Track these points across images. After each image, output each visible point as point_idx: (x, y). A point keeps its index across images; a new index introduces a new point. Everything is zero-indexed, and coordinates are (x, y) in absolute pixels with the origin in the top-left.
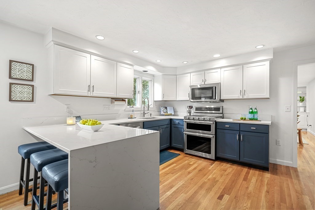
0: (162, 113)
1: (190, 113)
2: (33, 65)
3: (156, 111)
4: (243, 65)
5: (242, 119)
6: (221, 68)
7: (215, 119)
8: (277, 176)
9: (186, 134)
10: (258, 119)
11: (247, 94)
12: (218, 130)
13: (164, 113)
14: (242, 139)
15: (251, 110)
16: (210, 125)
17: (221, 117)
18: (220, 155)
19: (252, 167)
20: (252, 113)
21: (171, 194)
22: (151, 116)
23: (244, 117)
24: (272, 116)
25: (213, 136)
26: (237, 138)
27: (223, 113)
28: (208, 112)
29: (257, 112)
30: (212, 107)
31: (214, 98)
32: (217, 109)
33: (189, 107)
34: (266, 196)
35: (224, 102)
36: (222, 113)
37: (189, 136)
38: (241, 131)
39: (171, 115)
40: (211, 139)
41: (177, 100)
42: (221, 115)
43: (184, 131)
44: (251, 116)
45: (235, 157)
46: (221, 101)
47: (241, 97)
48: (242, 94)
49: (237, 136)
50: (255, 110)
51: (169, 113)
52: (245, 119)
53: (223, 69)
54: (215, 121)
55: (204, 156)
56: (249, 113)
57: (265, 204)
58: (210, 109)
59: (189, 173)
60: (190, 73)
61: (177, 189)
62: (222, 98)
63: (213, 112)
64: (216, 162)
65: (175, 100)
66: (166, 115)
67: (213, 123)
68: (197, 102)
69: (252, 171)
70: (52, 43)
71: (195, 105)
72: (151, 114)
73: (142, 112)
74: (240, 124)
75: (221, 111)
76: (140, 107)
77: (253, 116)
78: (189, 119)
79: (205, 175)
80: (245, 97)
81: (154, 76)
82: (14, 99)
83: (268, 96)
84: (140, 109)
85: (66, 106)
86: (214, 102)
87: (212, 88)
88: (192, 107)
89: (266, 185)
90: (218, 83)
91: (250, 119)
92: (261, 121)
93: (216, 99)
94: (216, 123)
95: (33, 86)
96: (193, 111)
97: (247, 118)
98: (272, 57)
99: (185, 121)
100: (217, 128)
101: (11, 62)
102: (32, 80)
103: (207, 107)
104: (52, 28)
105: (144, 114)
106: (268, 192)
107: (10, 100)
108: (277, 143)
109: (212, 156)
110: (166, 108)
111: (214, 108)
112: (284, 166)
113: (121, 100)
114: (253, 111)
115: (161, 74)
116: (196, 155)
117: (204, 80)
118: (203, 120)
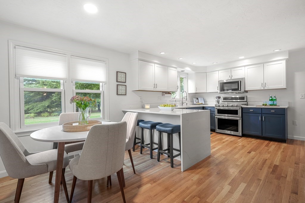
0: (195, 103)
1: (218, 102)
2: (126, 73)
3: (190, 101)
4: (263, 63)
5: (264, 105)
6: (245, 66)
7: (242, 106)
8: (292, 145)
9: (216, 117)
10: (277, 105)
11: (268, 86)
12: (243, 114)
13: (196, 102)
14: (263, 119)
15: (271, 98)
16: (238, 110)
17: (245, 104)
18: (246, 132)
19: (272, 141)
20: (272, 100)
21: (216, 150)
22: (187, 105)
23: (265, 104)
24: (289, 102)
25: (240, 119)
26: (260, 119)
27: (248, 101)
28: (234, 101)
29: (276, 100)
30: (238, 96)
31: (240, 90)
32: (242, 98)
33: (217, 98)
34: (281, 153)
35: (247, 92)
36: (246, 101)
37: (219, 119)
38: (263, 114)
39: (202, 104)
40: (238, 120)
41: (207, 92)
42: (246, 103)
43: (215, 116)
44: (271, 103)
45: (258, 133)
46: (246, 92)
47: (262, 89)
48: (263, 86)
49: (260, 117)
50: (275, 98)
51: (200, 102)
52: (266, 105)
53: (246, 67)
54: (242, 107)
55: (232, 134)
56: (270, 100)
57: (280, 156)
58: (236, 98)
59: (224, 142)
60: (219, 71)
61: (219, 148)
62: (246, 90)
63: (239, 101)
64: (243, 138)
65: (206, 92)
66: (198, 104)
67: (240, 108)
68: (224, 93)
69: (272, 143)
70: (138, 59)
71: (223, 96)
72: (187, 103)
73: (181, 102)
74: (262, 108)
75: (245, 100)
76: (179, 98)
77: (273, 102)
78: (219, 106)
79: (236, 144)
80: (266, 88)
81: (188, 74)
82: (118, 94)
83: (285, 87)
84: (179, 100)
85: (140, 98)
86: (239, 93)
87: (237, 82)
88: (220, 97)
89: (283, 149)
90: (243, 78)
91: (270, 105)
92: (279, 106)
93: (242, 90)
94: (242, 108)
95: (126, 86)
96: (221, 100)
97: (267, 104)
98: (288, 58)
99: (216, 108)
100: (243, 112)
101: (117, 72)
102: (125, 82)
103: (233, 97)
104: (138, 51)
105: (183, 103)
106: (283, 152)
107: (117, 94)
108: (294, 123)
109: (240, 133)
110: (198, 99)
111: (239, 97)
112: (299, 140)
113: (168, 93)
114: (272, 99)
115: (194, 72)
116: (225, 133)
117: (230, 76)
118: (231, 106)
